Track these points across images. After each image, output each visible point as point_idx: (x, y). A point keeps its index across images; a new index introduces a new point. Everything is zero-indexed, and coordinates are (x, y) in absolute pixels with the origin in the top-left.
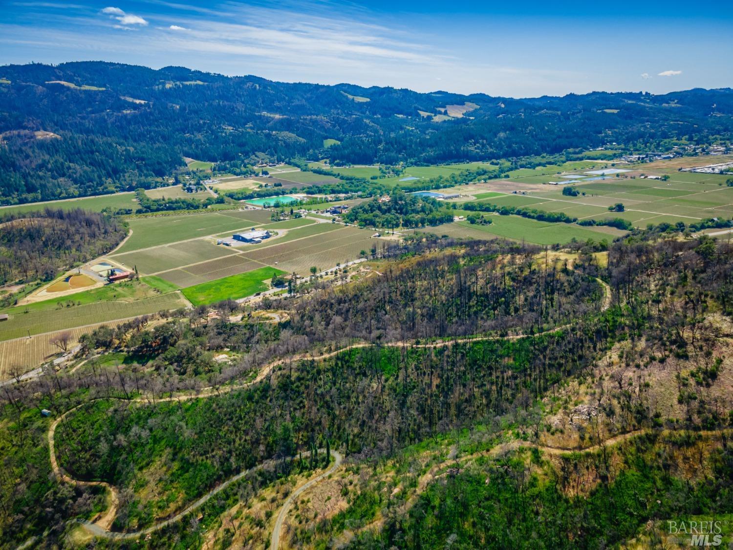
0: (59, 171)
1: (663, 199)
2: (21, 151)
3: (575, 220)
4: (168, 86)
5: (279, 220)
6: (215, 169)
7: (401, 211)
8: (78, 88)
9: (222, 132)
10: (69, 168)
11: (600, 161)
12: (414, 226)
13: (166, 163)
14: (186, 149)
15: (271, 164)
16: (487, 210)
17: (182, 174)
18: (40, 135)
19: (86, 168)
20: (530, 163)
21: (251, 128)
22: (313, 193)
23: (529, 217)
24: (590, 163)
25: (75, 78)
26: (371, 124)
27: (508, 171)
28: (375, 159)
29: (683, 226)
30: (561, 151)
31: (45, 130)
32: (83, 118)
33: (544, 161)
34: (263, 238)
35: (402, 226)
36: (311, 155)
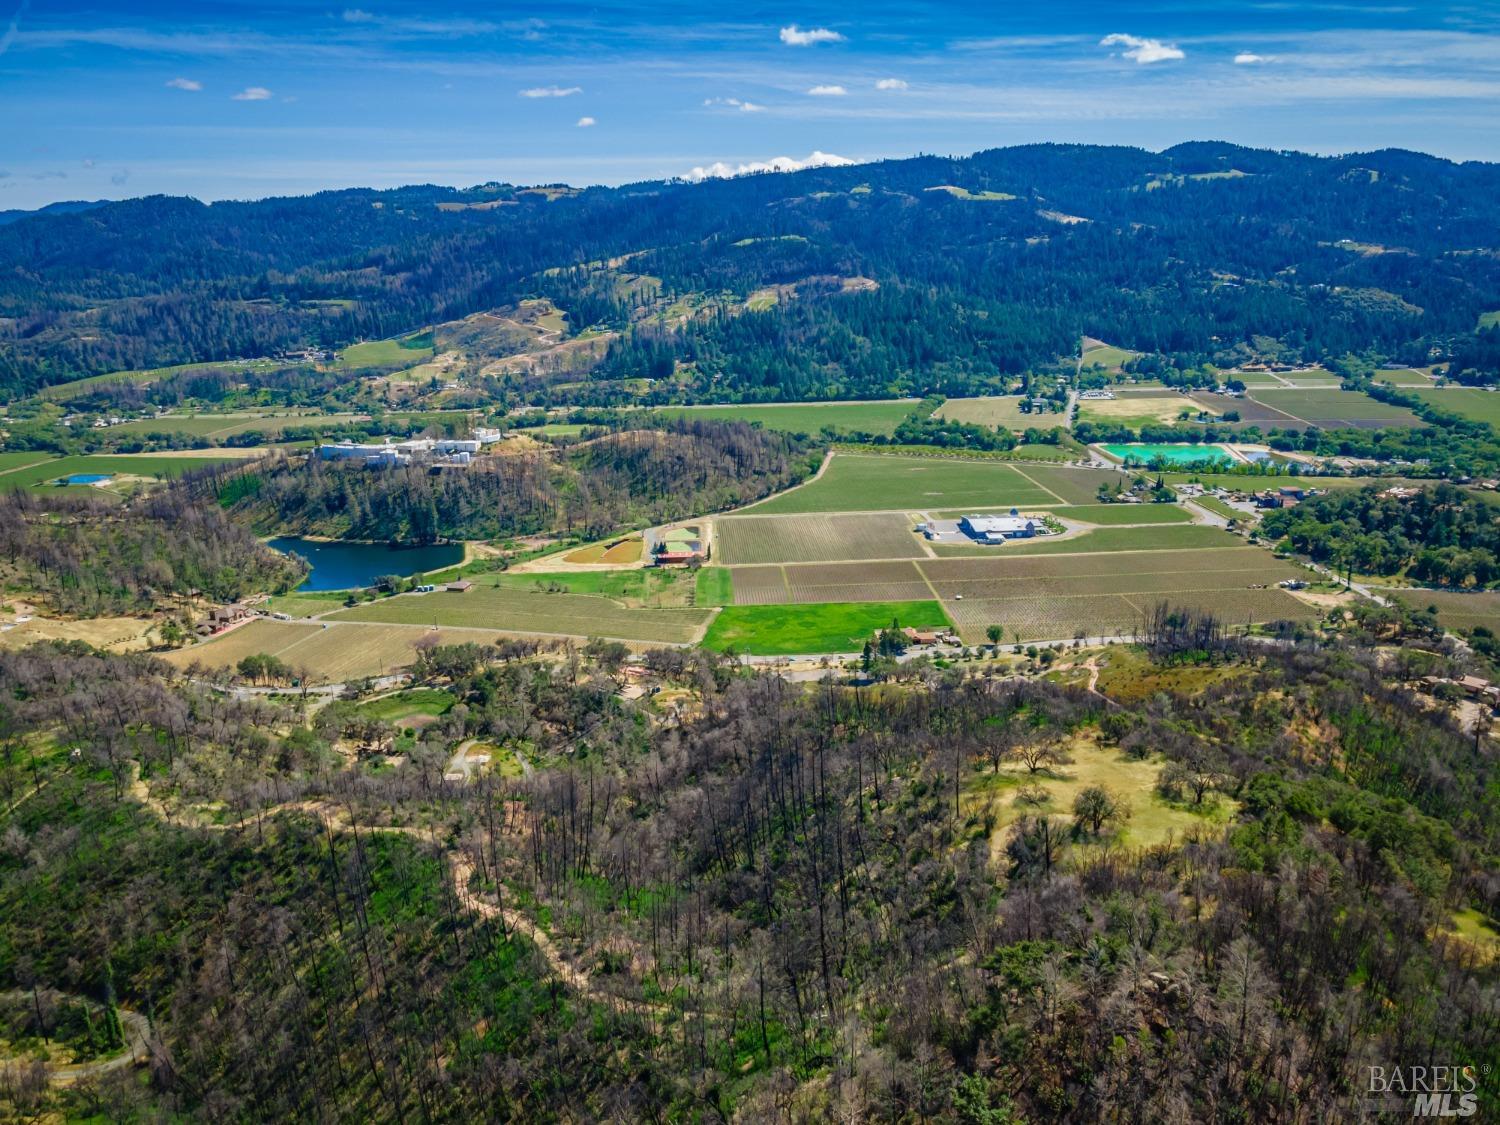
0: (836, 352)
2: (800, 312)
4: (1150, 186)
5: (1112, 501)
6: (1128, 368)
7: (1425, 532)
8: (968, 197)
9: (1204, 286)
10: (853, 346)
12: (1444, 582)
13: (1033, 346)
14: (1094, 319)
15: (1281, 365)
17: (1059, 371)
18: (852, 285)
19: (881, 348)
21: (1288, 279)
22: (1286, 448)
25: (982, 179)
31: (866, 276)
32: (946, 254)
34: (1014, 535)
35: (1407, 575)
36: (1410, 350)
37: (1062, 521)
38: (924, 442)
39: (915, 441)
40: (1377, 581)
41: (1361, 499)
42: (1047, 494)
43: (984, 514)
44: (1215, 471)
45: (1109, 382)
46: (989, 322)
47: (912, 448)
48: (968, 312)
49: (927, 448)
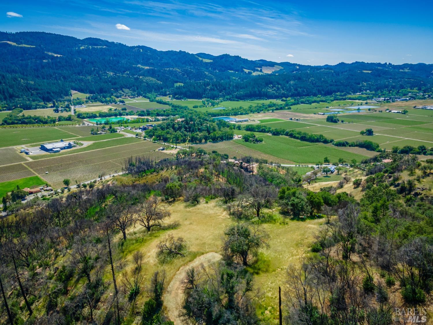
1: (404, 127)
3: (331, 141)
5: (96, 134)
7: (190, 129)
8: (17, 45)
9: (105, 76)
11: (357, 101)
12: (198, 142)
13: (53, 93)
14: (73, 85)
15: (132, 97)
16: (263, 131)
17: (65, 100)
20: (308, 101)
21: (127, 74)
22: (143, 115)
23: (295, 137)
24: (350, 102)
26: (209, 75)
27: (291, 105)
28: (204, 96)
29: (425, 149)
30: (332, 94)
33: (319, 99)
34: (64, 148)
35: (189, 142)
36: (162, 92)
37: (82, 142)
38: (17, 123)
39: (13, 123)
40: (182, 145)
41: (171, 123)
42: (72, 135)
43: (49, 143)
44: (126, 123)
45: (83, 103)
46: (35, 85)
47: (11, 125)
48: (26, 81)
49: (19, 125)
